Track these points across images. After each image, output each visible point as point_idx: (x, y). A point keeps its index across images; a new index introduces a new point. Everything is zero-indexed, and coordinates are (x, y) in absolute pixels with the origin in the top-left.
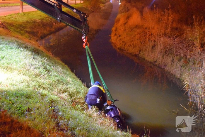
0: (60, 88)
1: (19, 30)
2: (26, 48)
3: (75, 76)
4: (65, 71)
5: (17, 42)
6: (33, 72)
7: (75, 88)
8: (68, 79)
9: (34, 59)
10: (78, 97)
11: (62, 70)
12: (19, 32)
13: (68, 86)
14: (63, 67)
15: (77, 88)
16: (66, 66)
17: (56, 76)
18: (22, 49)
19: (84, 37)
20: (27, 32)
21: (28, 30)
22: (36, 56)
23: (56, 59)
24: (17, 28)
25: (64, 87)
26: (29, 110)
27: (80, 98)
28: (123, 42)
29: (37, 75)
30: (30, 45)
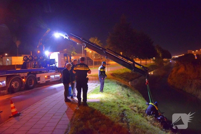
0: (133, 104)
1: (120, 77)
2: (121, 85)
3: (144, 100)
4: (139, 97)
5: (117, 82)
6: (120, 96)
7: (142, 105)
8: (139, 100)
9: (123, 90)
10: (143, 110)
11: (137, 96)
12: (120, 78)
13: (138, 104)
14: (139, 95)
15: (143, 105)
16: (141, 94)
17: (132, 99)
18: (118, 85)
19: (146, 79)
20: (124, 77)
21: (125, 77)
22: (124, 89)
23: (136, 91)
24: (120, 76)
25: (136, 104)
26: (111, 112)
27: (143, 111)
28: (174, 82)
29: (122, 98)
30: (122, 84)
